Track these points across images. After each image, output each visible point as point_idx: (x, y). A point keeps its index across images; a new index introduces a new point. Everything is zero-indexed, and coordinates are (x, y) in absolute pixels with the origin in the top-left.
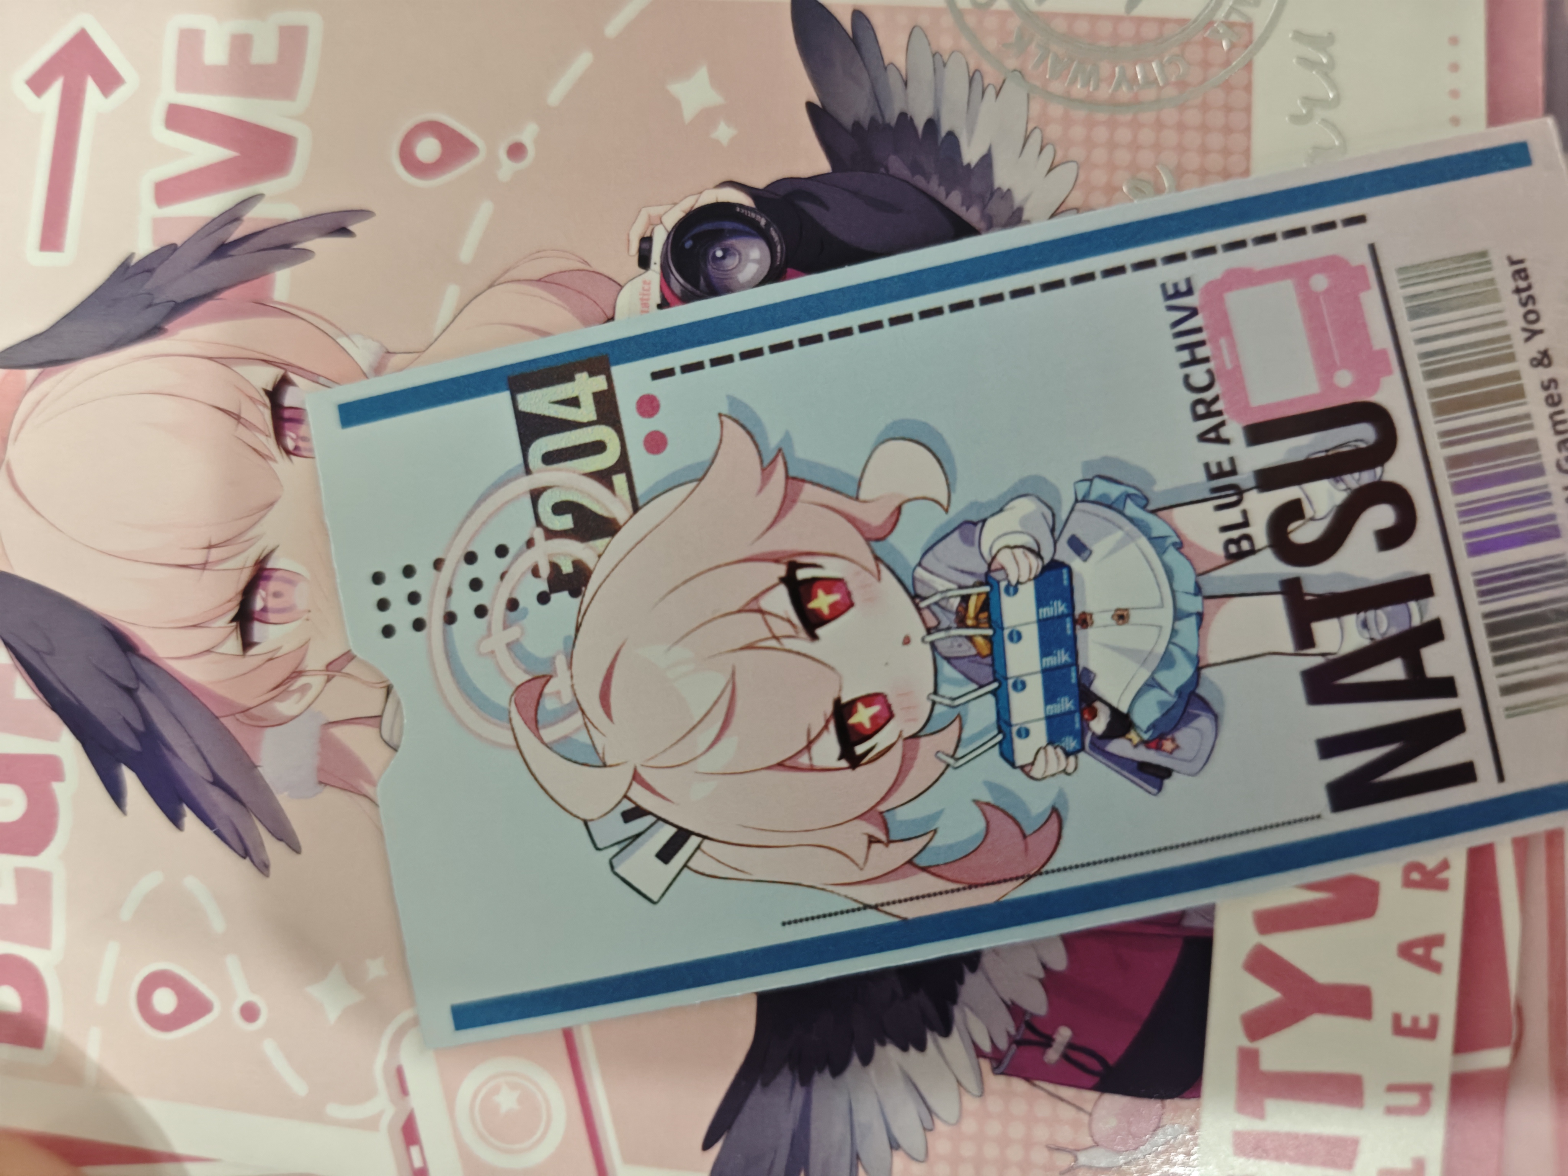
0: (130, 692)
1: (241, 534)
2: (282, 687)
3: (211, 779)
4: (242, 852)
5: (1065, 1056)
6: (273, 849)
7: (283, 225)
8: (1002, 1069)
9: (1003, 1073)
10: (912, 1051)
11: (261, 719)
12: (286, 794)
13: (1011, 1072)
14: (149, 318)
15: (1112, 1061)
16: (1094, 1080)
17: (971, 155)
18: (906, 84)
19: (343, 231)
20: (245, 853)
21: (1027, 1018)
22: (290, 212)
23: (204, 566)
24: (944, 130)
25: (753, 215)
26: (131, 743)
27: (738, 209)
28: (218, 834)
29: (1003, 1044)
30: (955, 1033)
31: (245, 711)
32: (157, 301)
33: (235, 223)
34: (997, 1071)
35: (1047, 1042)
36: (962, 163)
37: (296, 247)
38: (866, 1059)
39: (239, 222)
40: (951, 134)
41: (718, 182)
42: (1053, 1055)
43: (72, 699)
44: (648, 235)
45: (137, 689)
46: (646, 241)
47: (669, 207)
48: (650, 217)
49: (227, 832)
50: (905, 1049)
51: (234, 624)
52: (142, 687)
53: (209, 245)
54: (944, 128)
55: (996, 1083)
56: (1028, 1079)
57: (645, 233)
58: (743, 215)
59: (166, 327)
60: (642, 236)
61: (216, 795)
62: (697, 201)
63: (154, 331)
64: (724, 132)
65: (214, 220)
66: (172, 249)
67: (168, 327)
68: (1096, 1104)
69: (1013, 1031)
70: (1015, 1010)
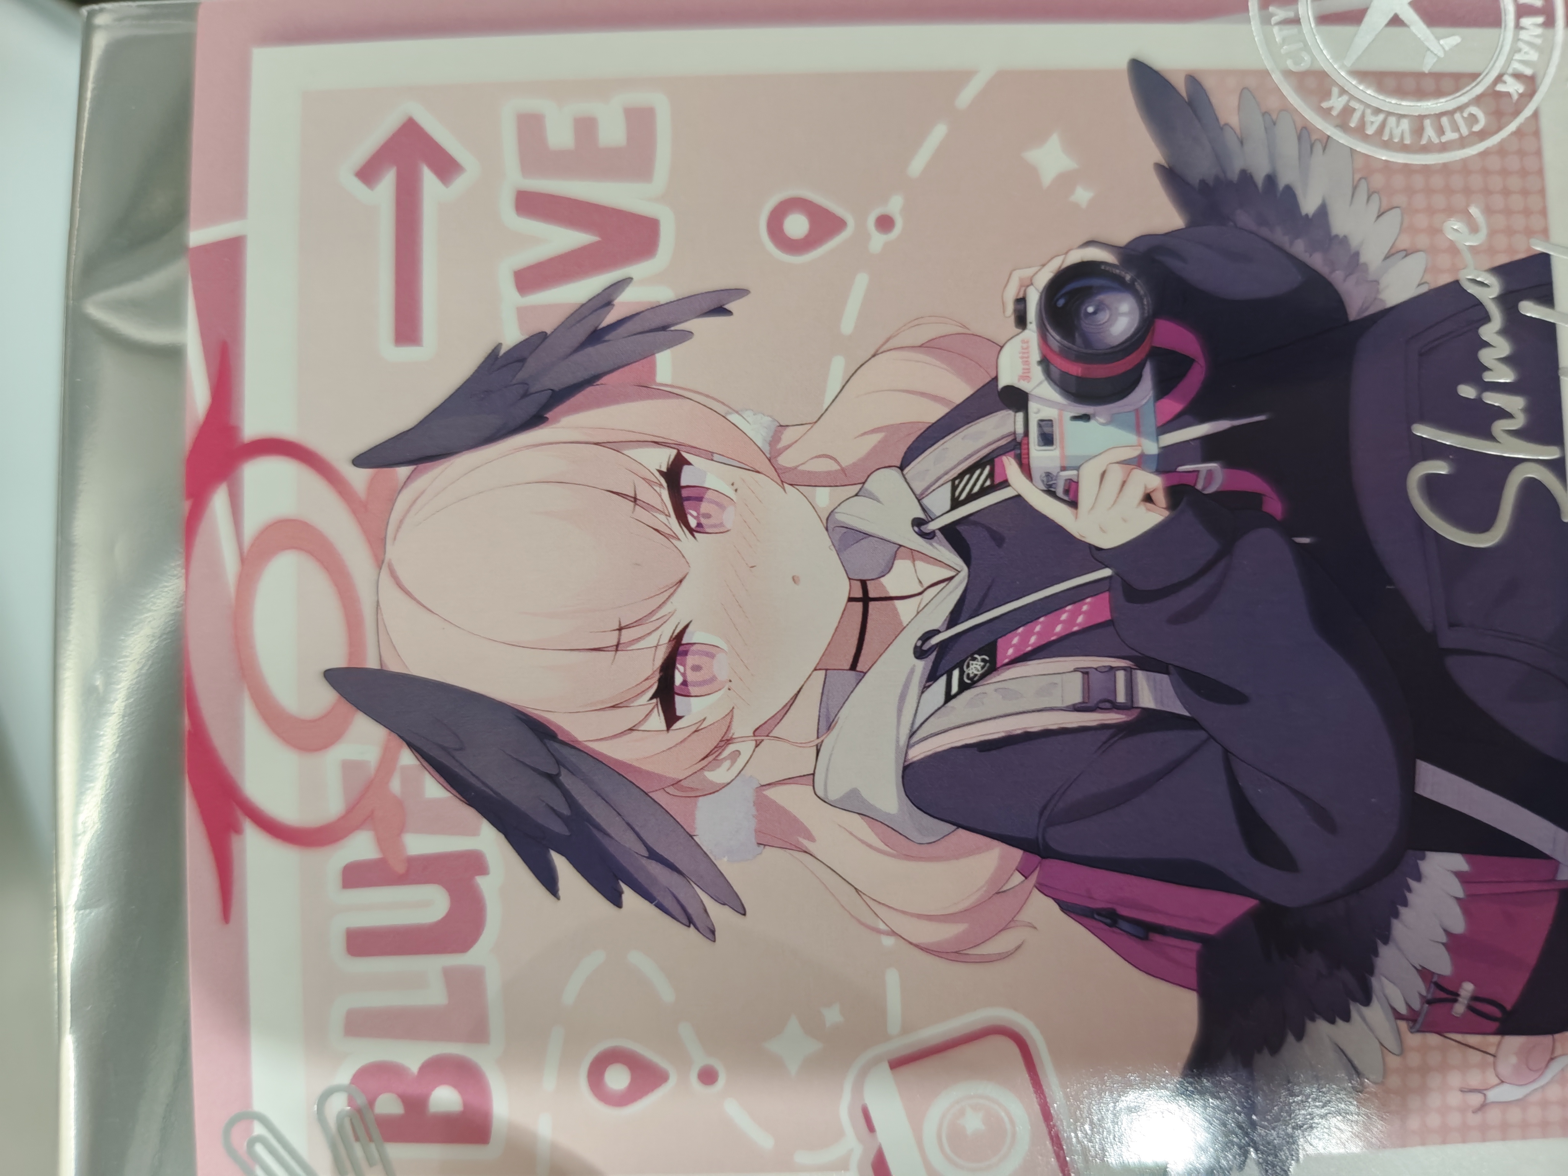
0: (553, 779)
1: (652, 613)
2: (713, 756)
3: (646, 854)
4: (686, 921)
5: (1470, 1008)
6: (718, 913)
7: (656, 308)
8: (1418, 1026)
9: (1419, 1031)
10: (1340, 1022)
11: (692, 789)
12: (725, 859)
13: (1426, 1029)
14: (529, 407)
15: (1509, 1007)
16: (1495, 1025)
17: (1309, 206)
18: (1242, 143)
19: (721, 310)
20: (690, 921)
21: (1435, 979)
22: (663, 294)
23: (617, 647)
24: (1281, 184)
25: (1118, 271)
26: (558, 828)
27: (1103, 267)
28: (660, 907)
29: (1416, 1005)
30: (1375, 1003)
31: (677, 783)
32: (532, 390)
33: (607, 309)
34: (1413, 1030)
35: (1454, 997)
36: (1300, 213)
37: (672, 328)
38: (1300, 1035)
39: (610, 307)
40: (1289, 189)
41: (1081, 243)
42: (1459, 1008)
43: (491, 793)
44: (1021, 296)
45: (559, 774)
46: (1021, 302)
47: (1039, 268)
48: (1021, 280)
49: (669, 903)
50: (1332, 1022)
51: (654, 701)
52: (564, 772)
53: (582, 331)
54: (1282, 182)
55: (1414, 1040)
56: (1439, 1033)
57: (1018, 293)
58: (1108, 271)
59: (547, 415)
60: (1015, 298)
61: (655, 868)
62: (1063, 262)
63: (537, 420)
64: (1082, 195)
65: (583, 305)
66: (541, 338)
67: (548, 415)
68: (1499, 1044)
69: (1424, 993)
70: (1425, 974)
